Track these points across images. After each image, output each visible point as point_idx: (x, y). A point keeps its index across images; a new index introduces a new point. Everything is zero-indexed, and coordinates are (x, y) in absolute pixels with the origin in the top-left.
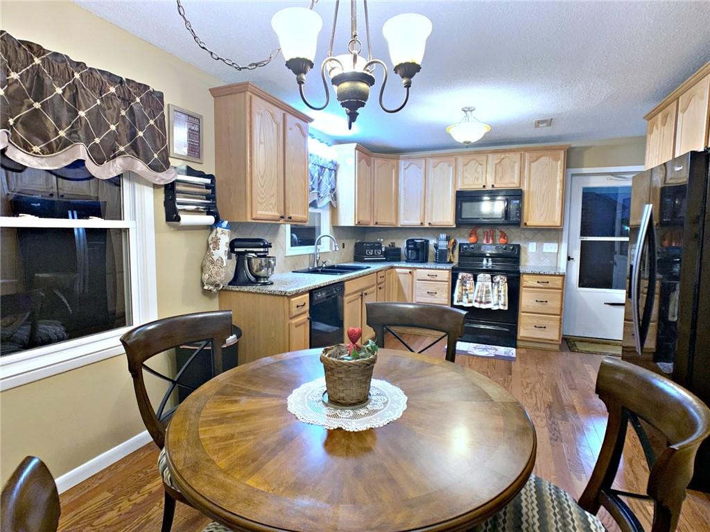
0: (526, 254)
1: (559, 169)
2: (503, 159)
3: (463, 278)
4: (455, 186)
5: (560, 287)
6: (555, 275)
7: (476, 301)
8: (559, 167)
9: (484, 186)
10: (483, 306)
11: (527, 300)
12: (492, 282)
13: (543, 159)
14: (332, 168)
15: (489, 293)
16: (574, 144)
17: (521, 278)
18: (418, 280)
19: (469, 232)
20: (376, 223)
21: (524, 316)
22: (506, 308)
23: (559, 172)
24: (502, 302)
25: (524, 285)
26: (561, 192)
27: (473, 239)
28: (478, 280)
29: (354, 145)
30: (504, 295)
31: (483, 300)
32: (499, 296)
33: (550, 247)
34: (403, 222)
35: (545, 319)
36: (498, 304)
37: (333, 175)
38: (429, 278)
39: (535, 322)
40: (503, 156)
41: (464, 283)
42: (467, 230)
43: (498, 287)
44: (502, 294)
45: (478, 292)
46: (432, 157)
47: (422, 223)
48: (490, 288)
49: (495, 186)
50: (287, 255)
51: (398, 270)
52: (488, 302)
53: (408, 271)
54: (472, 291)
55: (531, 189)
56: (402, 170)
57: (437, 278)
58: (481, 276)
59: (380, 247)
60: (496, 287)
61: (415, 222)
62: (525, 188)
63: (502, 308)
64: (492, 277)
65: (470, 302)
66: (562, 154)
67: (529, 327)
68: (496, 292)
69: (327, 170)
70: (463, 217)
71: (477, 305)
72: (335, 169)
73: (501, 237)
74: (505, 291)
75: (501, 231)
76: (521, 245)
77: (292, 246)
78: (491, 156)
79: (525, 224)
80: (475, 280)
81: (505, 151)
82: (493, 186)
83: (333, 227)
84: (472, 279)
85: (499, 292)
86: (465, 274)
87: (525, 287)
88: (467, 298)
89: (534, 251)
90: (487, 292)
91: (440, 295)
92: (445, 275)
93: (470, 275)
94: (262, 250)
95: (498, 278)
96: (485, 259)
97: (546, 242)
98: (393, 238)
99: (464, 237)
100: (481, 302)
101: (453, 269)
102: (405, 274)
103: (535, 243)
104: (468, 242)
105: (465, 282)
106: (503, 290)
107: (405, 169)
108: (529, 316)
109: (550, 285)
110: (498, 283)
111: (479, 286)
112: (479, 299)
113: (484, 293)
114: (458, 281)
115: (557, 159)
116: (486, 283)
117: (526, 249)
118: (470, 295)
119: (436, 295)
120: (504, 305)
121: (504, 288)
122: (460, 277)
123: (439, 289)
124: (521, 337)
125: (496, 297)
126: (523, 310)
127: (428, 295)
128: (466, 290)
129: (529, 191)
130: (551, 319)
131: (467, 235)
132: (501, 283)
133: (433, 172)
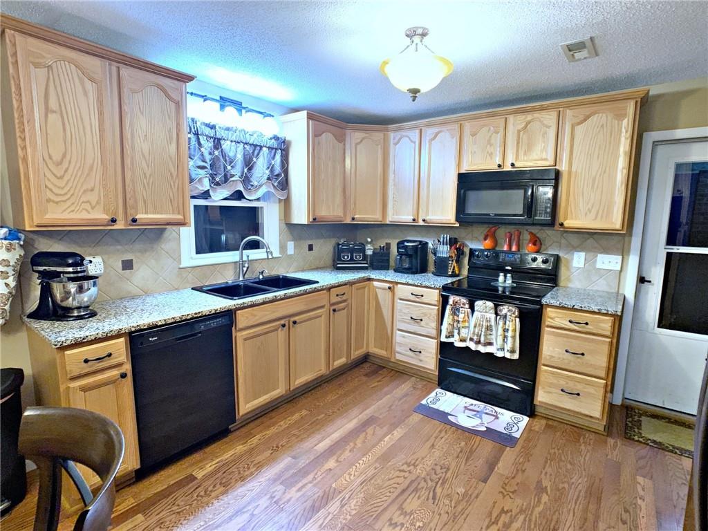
1: (623, 134)
2: (530, 122)
3: (455, 303)
4: (459, 165)
5: (608, 333)
6: (599, 313)
7: (471, 339)
8: (624, 130)
9: (499, 166)
10: (482, 349)
11: (549, 347)
12: (497, 314)
13: (595, 118)
15: (491, 330)
16: (654, 90)
17: (544, 310)
18: (401, 299)
20: (353, 219)
21: (546, 371)
22: (516, 356)
23: (623, 139)
24: (508, 346)
25: (547, 323)
26: (625, 171)
27: (488, 243)
28: (476, 308)
29: (304, 113)
30: (514, 337)
31: (482, 339)
32: (505, 337)
33: (608, 262)
34: (391, 218)
35: (580, 381)
36: (503, 349)
38: (412, 298)
39: (562, 383)
40: (529, 117)
41: (455, 311)
43: (505, 324)
44: (510, 334)
45: (475, 327)
47: (414, 220)
48: (493, 323)
49: (517, 165)
50: (181, 266)
51: (375, 283)
52: (490, 344)
53: (387, 285)
54: (467, 324)
55: (574, 169)
56: (392, 145)
57: (423, 299)
58: (479, 304)
59: (363, 250)
60: (501, 323)
61: (406, 218)
62: (563, 167)
63: (508, 355)
64: (496, 306)
65: (463, 340)
66: (631, 107)
67: (553, 390)
68: (500, 331)
69: (264, 149)
70: (467, 212)
71: (473, 346)
73: (530, 241)
74: (515, 330)
75: (531, 233)
76: (561, 255)
78: (511, 118)
79: (562, 225)
80: (472, 308)
81: (534, 110)
82: (513, 165)
84: (467, 306)
85: (505, 330)
86: (457, 298)
87: (548, 326)
88: (459, 334)
90: (489, 328)
91: (427, 324)
92: (434, 296)
93: (464, 300)
95: (505, 309)
96: (502, 274)
97: (601, 253)
99: (477, 239)
100: (478, 342)
101: (445, 288)
102: (384, 289)
105: (458, 310)
106: (511, 329)
107: (396, 144)
108: (552, 373)
109: (590, 328)
110: (505, 316)
111: (477, 319)
112: (475, 338)
113: (483, 330)
114: (448, 308)
115: (620, 116)
116: (488, 315)
117: (569, 262)
118: (462, 331)
119: (422, 323)
120: (513, 352)
121: (514, 324)
122: (451, 302)
123: (425, 314)
124: (540, 402)
125: (500, 339)
126: (543, 362)
127: (412, 321)
128: (458, 322)
129: (570, 172)
130: (588, 383)
132: (508, 317)
133: (430, 145)
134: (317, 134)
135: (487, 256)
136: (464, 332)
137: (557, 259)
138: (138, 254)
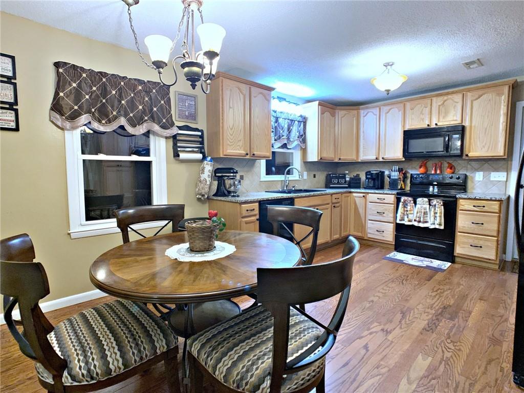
0: (473, 182)
1: (503, 104)
2: (446, 101)
3: (405, 201)
4: (404, 126)
5: (497, 211)
6: (491, 200)
7: (415, 220)
8: (502, 102)
9: (428, 125)
10: (421, 225)
11: (463, 221)
12: (430, 205)
13: (485, 96)
14: (301, 120)
15: (427, 214)
16: (519, 79)
17: (458, 202)
18: (370, 202)
19: (420, 164)
20: (340, 159)
21: (461, 235)
22: (442, 227)
23: (502, 107)
24: (437, 222)
25: (460, 208)
26: (505, 124)
27: (422, 170)
28: (417, 203)
29: (317, 103)
30: (440, 217)
31: (422, 220)
32: (435, 217)
33: (498, 176)
34: (363, 157)
35: (481, 239)
36: (434, 224)
37: (302, 125)
38: (378, 201)
39: (471, 241)
40: (445, 98)
41: (405, 205)
42: (418, 163)
43: (435, 210)
44: (438, 215)
45: (417, 213)
46: (385, 105)
47: (376, 158)
48: (428, 210)
49: (439, 124)
50: (261, 180)
51: (354, 194)
52: (426, 222)
53: (362, 195)
54: (412, 212)
55: (473, 125)
56: (362, 117)
57: (385, 201)
58: (419, 200)
59: (344, 177)
60: (433, 209)
61: (372, 157)
62: (467, 124)
63: (437, 227)
64: (430, 201)
65: (410, 221)
66: (506, 90)
67: (466, 246)
68: (432, 213)
69: (296, 122)
70: (410, 152)
71: (416, 224)
72: (304, 121)
73: (448, 167)
74: (441, 213)
75: (448, 163)
76: (468, 174)
77: (266, 175)
78: (434, 99)
79: (467, 155)
80: (415, 203)
81: (448, 94)
82: (436, 124)
83: (304, 162)
84: (412, 202)
85: (435, 213)
86: (406, 198)
87: (461, 210)
88: (408, 217)
89: (481, 179)
90: (425, 213)
91: (387, 215)
92: (391, 198)
93: (410, 199)
94: (232, 175)
95: (435, 202)
96: (431, 187)
97: (493, 171)
98: (358, 171)
99: (415, 168)
100: (419, 222)
101: (398, 194)
102: (360, 197)
103: (482, 173)
104: (419, 173)
105: (407, 204)
106: (438, 212)
107: (364, 116)
108: (464, 236)
109: (486, 209)
110: (435, 205)
111: (418, 208)
112: (417, 219)
113: (422, 214)
114: (401, 204)
115: (500, 94)
116: (424, 206)
117: (473, 178)
118: (410, 215)
119: (384, 215)
120: (440, 225)
121: (440, 210)
122: (402, 200)
123: (386, 210)
124: (458, 254)
125: (432, 218)
126: (459, 230)
127: (378, 214)
128: (407, 211)
129: (471, 127)
130: (488, 240)
131: (418, 167)
132: (437, 206)
133: (386, 117)
134: (322, 113)
135: (422, 177)
136: (411, 217)
137: (466, 176)
138: (245, 173)
